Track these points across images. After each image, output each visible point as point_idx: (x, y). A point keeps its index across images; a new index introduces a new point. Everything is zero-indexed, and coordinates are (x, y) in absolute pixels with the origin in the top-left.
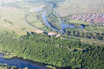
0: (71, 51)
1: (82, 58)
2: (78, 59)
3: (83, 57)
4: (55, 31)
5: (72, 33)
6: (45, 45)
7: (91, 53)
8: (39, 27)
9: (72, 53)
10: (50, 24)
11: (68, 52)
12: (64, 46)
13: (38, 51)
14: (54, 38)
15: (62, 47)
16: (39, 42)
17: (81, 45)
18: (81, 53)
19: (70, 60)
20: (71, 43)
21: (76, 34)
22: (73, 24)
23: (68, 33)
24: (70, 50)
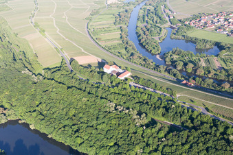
0: (138, 124)
1: (160, 148)
2: (151, 149)
3: (164, 146)
4: (140, 58)
5: (179, 68)
7: (188, 137)
8: (109, 44)
9: (140, 131)
11: (132, 125)
12: (127, 108)
13: (64, 113)
14: (112, 82)
15: (121, 109)
16: (71, 90)
17: (170, 111)
18: (162, 135)
19: (128, 150)
20: (147, 102)
21: (190, 71)
22: (194, 41)
24: (137, 120)
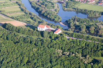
0: (86, 62)
5: (84, 30)
6: (34, 49)
8: (14, 15)
9: (89, 67)
10: (37, 10)
11: (81, 64)
12: (73, 53)
13: (19, 61)
14: (50, 37)
15: (68, 54)
16: (19, 44)
20: (86, 48)
21: (93, 32)
22: (84, 12)
23: (76, 29)
24: (84, 60)
